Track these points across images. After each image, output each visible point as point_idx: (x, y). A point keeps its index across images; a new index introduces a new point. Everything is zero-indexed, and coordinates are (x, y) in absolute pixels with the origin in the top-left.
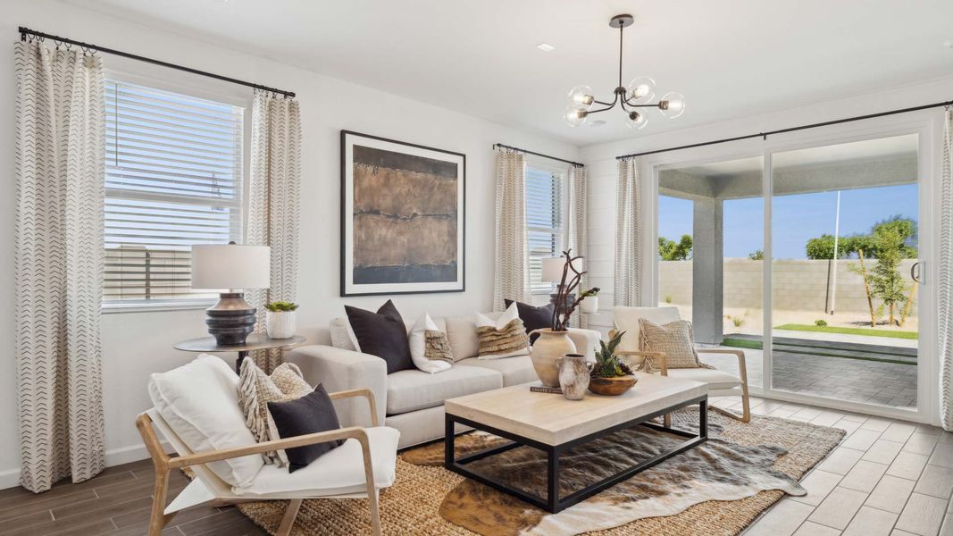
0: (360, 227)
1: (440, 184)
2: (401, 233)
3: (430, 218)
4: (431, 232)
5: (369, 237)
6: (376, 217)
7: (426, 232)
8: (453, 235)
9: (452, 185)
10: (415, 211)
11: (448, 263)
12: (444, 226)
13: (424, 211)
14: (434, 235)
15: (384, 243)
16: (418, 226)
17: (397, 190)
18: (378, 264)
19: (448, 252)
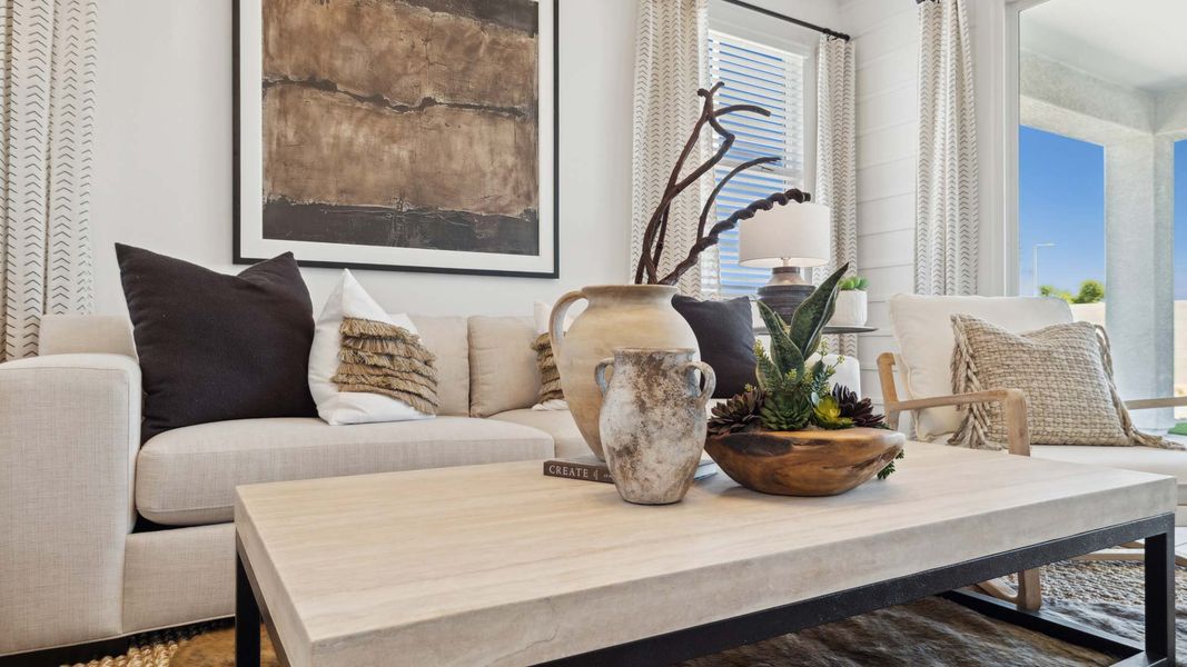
0: (283, 113)
1: (494, 42)
2: (393, 138)
3: (469, 113)
4: (471, 144)
5: (307, 138)
6: (324, 96)
7: (458, 143)
8: (528, 154)
9: (525, 47)
10: (428, 93)
11: (517, 213)
12: (507, 132)
13: (452, 95)
14: (481, 151)
15: (348, 155)
16: (438, 128)
17: (383, 44)
18: (332, 200)
19: (515, 189)
